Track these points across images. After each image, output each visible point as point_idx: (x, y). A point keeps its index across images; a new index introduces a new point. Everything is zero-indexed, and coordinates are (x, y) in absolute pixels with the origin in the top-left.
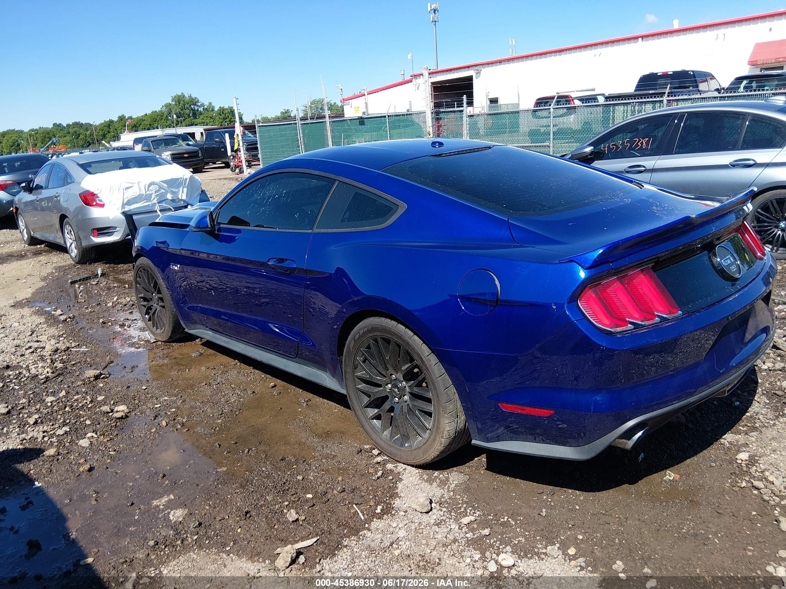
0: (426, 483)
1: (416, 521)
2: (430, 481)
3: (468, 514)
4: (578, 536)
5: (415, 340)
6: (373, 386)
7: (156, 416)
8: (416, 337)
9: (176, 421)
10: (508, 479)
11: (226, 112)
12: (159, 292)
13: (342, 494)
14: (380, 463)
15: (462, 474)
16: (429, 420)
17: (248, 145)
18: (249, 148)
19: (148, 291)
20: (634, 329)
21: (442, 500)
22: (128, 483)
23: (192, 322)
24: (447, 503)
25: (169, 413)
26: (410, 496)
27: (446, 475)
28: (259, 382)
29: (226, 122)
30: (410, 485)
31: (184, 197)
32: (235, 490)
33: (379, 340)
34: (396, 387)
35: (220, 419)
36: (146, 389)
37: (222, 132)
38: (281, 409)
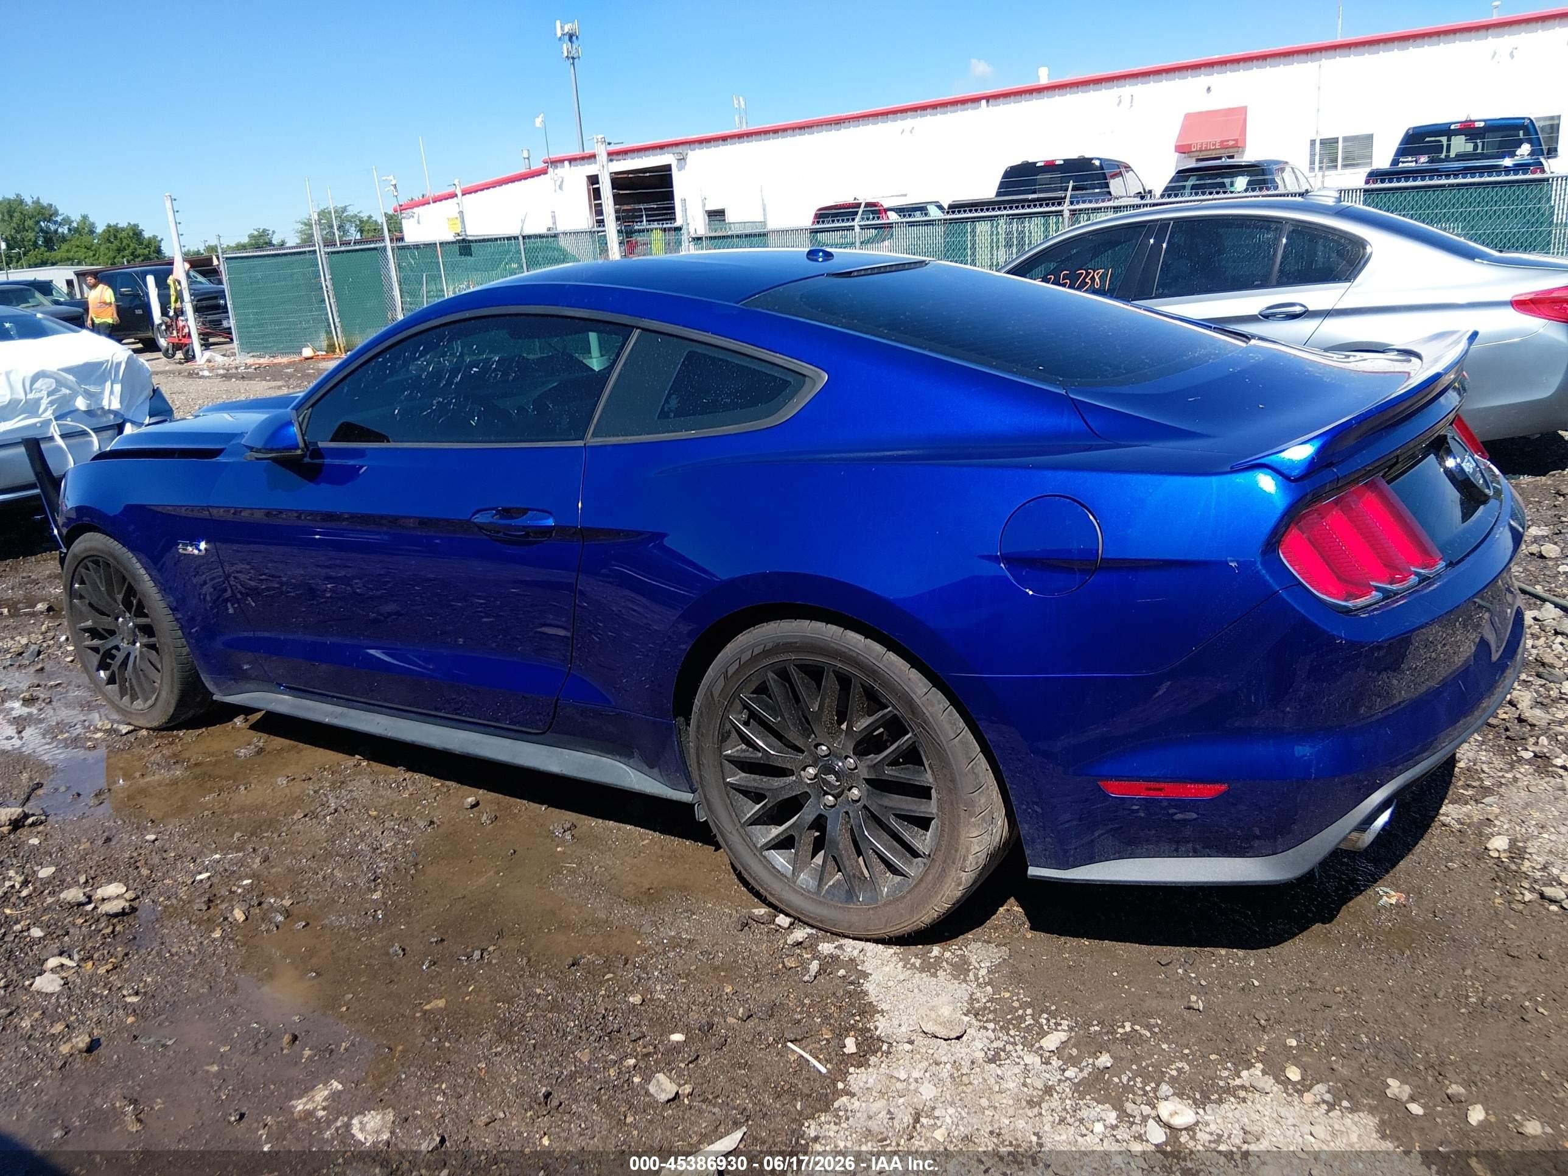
0: (924, 975)
1: (944, 1059)
2: (930, 968)
3: (1045, 1027)
4: (1288, 1041)
5: (892, 663)
6: (766, 775)
7: (210, 901)
8: (892, 657)
9: (265, 906)
10: (1087, 943)
11: (124, 234)
12: (140, 612)
13: (750, 1024)
14: (801, 943)
15: (993, 945)
16: (921, 836)
17: (198, 301)
18: (202, 307)
19: (103, 613)
20: (1383, 600)
21: (977, 1005)
22: (207, 1068)
23: (235, 676)
24: (991, 1012)
25: (240, 891)
26: (902, 1007)
27: (959, 952)
28: (435, 798)
29: (123, 257)
30: (890, 983)
31: (116, 405)
32: (491, 1048)
33: (793, 671)
34: (830, 770)
35: (375, 891)
36: (156, 839)
37: (136, 273)
38: (515, 852)
